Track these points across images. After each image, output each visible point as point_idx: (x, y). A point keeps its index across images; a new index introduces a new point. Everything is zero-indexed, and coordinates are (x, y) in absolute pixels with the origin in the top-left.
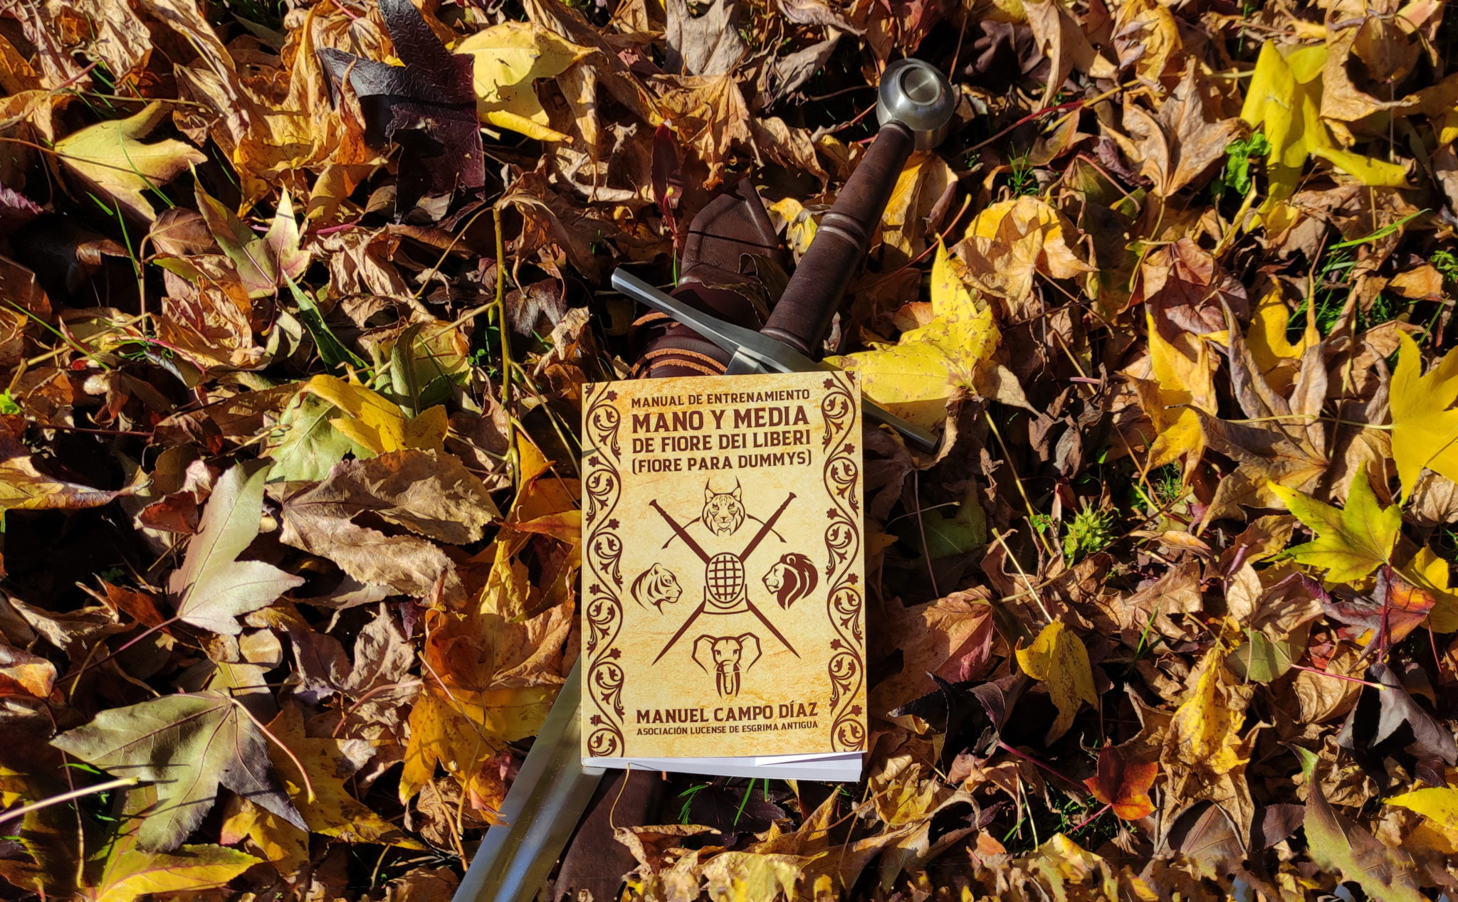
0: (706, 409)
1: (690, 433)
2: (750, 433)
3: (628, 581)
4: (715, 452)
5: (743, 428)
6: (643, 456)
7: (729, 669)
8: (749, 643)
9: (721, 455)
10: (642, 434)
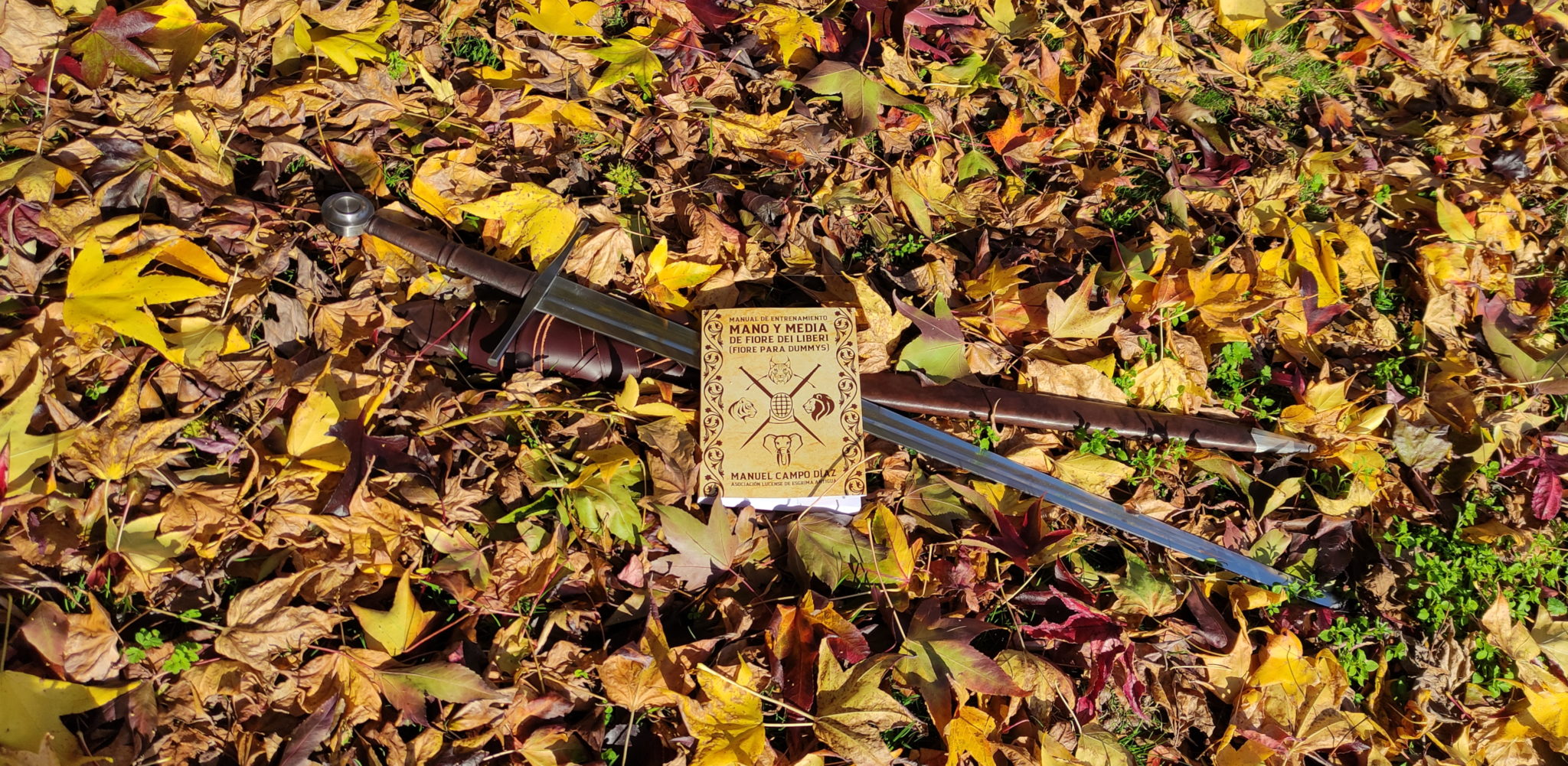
0: (771, 324)
1: (761, 334)
2: (795, 336)
3: (726, 407)
4: (775, 343)
5: (791, 332)
6: (735, 345)
7: (784, 452)
8: (795, 439)
9: (779, 346)
10: (735, 334)
